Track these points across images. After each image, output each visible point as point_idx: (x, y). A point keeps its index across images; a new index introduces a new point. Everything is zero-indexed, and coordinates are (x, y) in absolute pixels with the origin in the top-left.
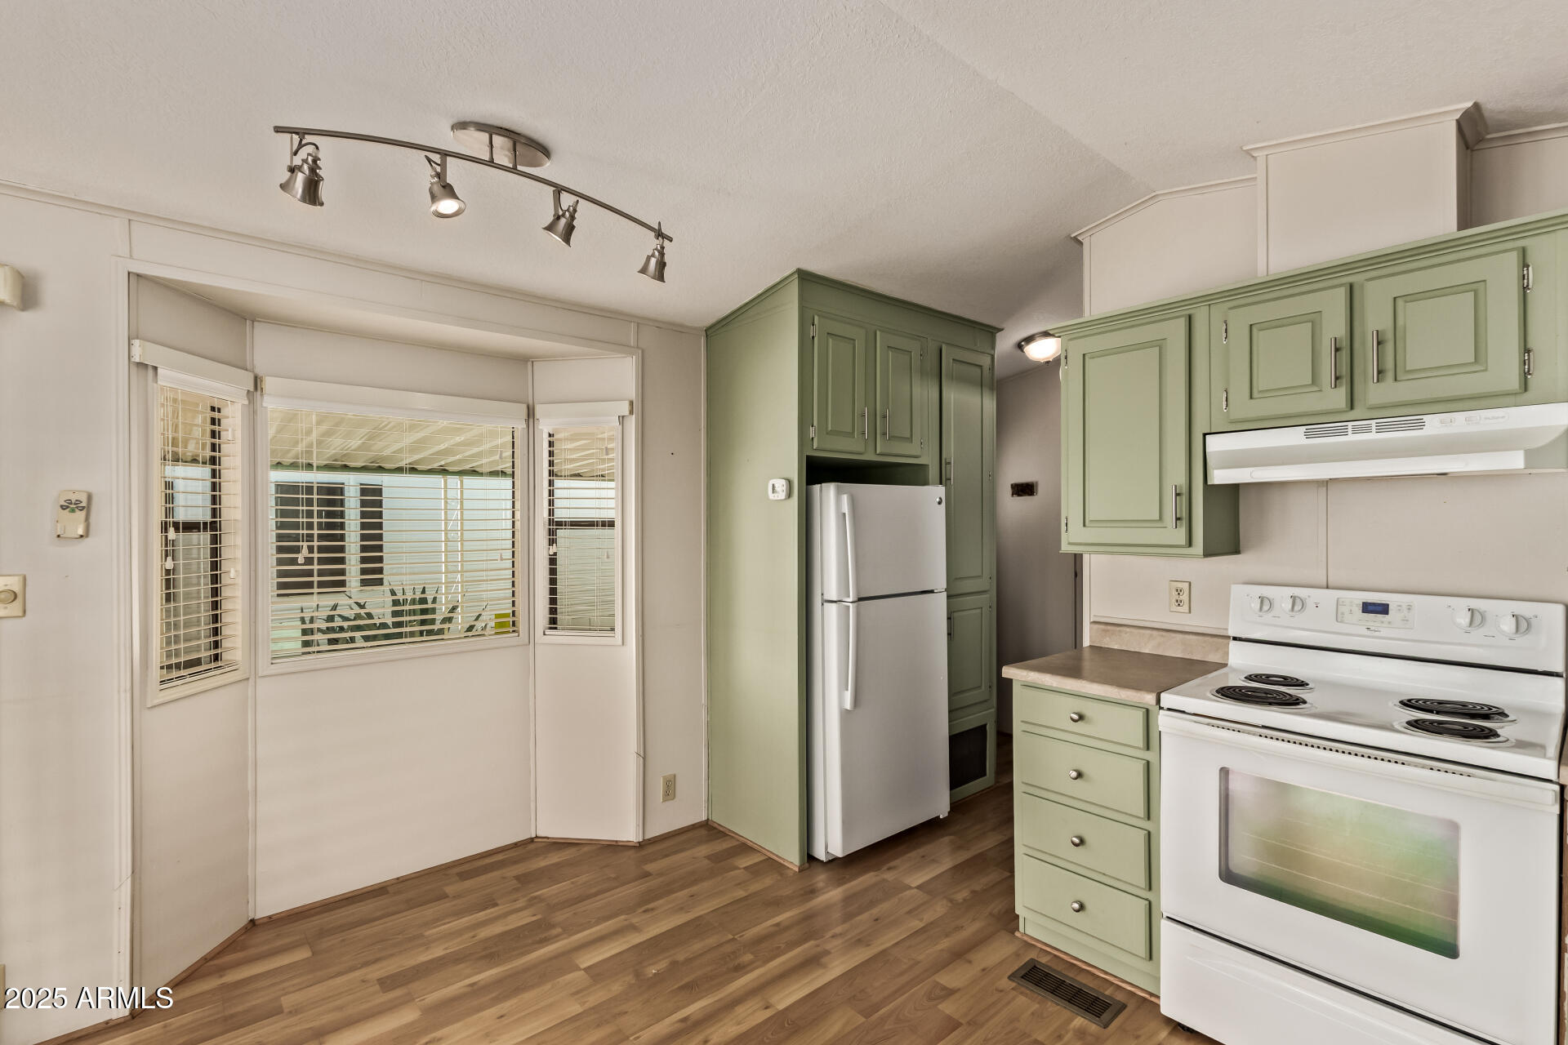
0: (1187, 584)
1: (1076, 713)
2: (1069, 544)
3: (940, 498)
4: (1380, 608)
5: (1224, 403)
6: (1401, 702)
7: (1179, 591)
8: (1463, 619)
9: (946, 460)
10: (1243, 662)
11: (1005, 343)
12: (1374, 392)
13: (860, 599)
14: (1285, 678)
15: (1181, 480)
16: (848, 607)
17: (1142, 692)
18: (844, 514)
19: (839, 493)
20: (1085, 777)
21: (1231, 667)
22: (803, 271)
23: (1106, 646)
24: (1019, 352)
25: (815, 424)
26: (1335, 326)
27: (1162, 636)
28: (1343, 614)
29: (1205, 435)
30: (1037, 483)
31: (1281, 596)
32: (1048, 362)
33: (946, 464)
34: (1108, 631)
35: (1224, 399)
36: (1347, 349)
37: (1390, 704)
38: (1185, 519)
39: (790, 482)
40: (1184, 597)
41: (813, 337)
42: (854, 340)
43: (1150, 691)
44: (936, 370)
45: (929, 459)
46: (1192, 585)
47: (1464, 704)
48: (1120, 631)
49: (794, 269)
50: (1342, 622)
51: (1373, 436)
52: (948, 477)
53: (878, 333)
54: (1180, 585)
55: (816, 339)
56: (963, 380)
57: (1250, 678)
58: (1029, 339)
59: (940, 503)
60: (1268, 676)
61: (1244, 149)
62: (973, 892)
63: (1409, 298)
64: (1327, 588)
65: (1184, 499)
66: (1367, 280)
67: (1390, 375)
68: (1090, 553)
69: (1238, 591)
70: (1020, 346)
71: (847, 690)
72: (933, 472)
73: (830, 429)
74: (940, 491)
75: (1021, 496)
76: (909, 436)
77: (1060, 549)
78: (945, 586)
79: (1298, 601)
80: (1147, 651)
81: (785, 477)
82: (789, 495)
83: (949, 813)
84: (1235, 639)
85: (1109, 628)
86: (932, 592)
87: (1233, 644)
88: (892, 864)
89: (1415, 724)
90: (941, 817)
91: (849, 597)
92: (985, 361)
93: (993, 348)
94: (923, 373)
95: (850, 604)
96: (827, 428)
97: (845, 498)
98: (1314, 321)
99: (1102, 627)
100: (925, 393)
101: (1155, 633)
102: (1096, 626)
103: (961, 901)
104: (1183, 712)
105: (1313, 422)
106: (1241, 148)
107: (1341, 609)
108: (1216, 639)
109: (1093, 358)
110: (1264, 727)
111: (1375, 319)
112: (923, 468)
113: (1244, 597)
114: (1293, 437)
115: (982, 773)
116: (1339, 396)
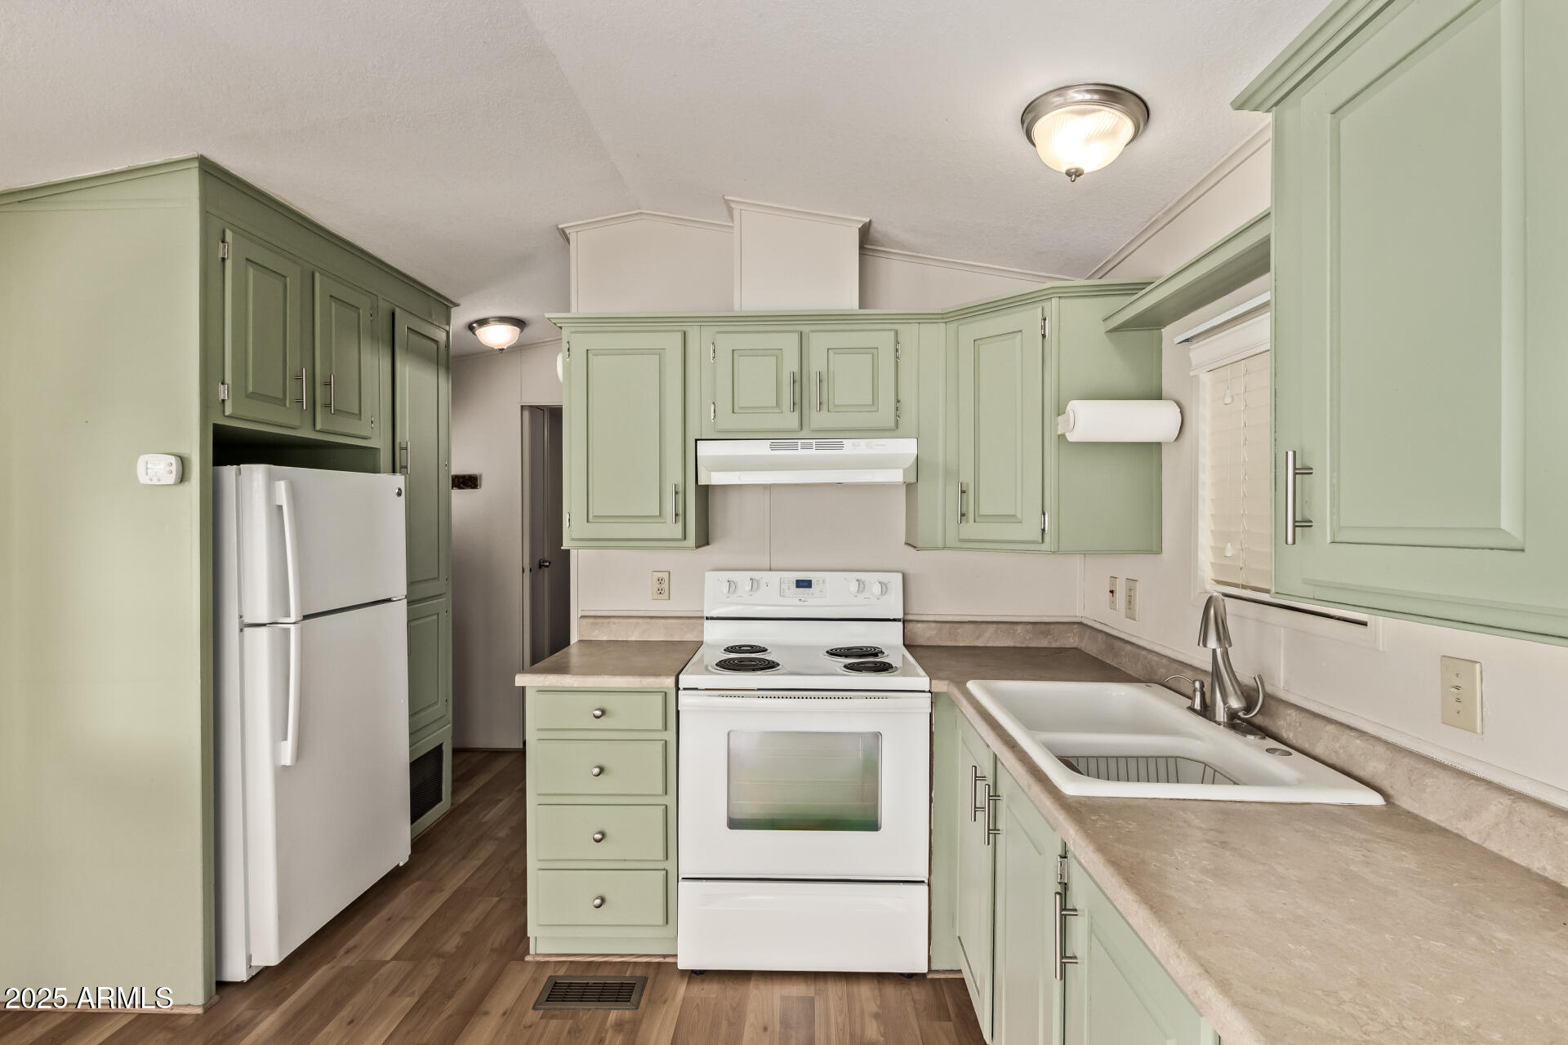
0: (667, 574)
1: (597, 709)
2: (573, 539)
3: (400, 489)
4: (806, 584)
5: (712, 414)
6: (827, 652)
7: (660, 580)
8: (854, 587)
9: (400, 443)
10: (718, 637)
11: (460, 318)
12: (817, 419)
13: (306, 617)
14: (752, 646)
15: (679, 480)
16: (287, 631)
17: (662, 677)
18: (280, 508)
19: (270, 480)
20: (606, 770)
21: (708, 645)
22: (206, 159)
23: (595, 639)
24: (470, 333)
25: (228, 379)
26: (791, 365)
27: (648, 623)
28: (784, 590)
29: (696, 440)
30: (481, 475)
31: (743, 578)
32: (502, 350)
33: (401, 449)
34: (597, 624)
35: (712, 411)
36: (798, 381)
37: (821, 654)
38: (680, 515)
39: (183, 462)
40: (665, 586)
41: (223, 259)
42: (285, 277)
43: (668, 675)
44: (388, 336)
45: (379, 441)
46: (671, 574)
47: (861, 648)
48: (609, 623)
49: (194, 154)
50: (783, 596)
51: (813, 452)
52: (404, 464)
53: (317, 275)
54: (660, 575)
55: (229, 263)
56: (421, 355)
57: (729, 650)
58: (483, 322)
59: (399, 494)
60: (740, 647)
61: (726, 198)
62: (464, 935)
63: (838, 351)
64: (770, 570)
65: (680, 496)
66: (813, 331)
67: (825, 406)
68: (578, 548)
69: (711, 577)
70: (471, 328)
71: (285, 739)
72: (385, 458)
73: (250, 389)
74: (399, 480)
75: (463, 488)
76: (357, 412)
77: (562, 545)
78: (405, 592)
79: (732, 583)
80: (633, 639)
81: (176, 451)
82: (183, 477)
83: (410, 856)
84: (707, 618)
85: (599, 620)
86: (389, 600)
87: (707, 623)
88: (350, 944)
89: (850, 667)
90: (401, 864)
91: (288, 615)
92: (441, 336)
93: (448, 323)
94: (374, 338)
95: (292, 627)
96: (246, 387)
97: (281, 487)
98: (777, 354)
99: (591, 620)
100: (374, 363)
101: (641, 621)
102: (585, 621)
103: (454, 950)
104: (696, 689)
105: (778, 437)
106: (723, 196)
107: (783, 586)
108: (691, 621)
109: (597, 355)
110: (759, 689)
111: (816, 364)
112: (373, 451)
113: (715, 582)
114: (762, 449)
115: (439, 799)
116: (792, 420)
